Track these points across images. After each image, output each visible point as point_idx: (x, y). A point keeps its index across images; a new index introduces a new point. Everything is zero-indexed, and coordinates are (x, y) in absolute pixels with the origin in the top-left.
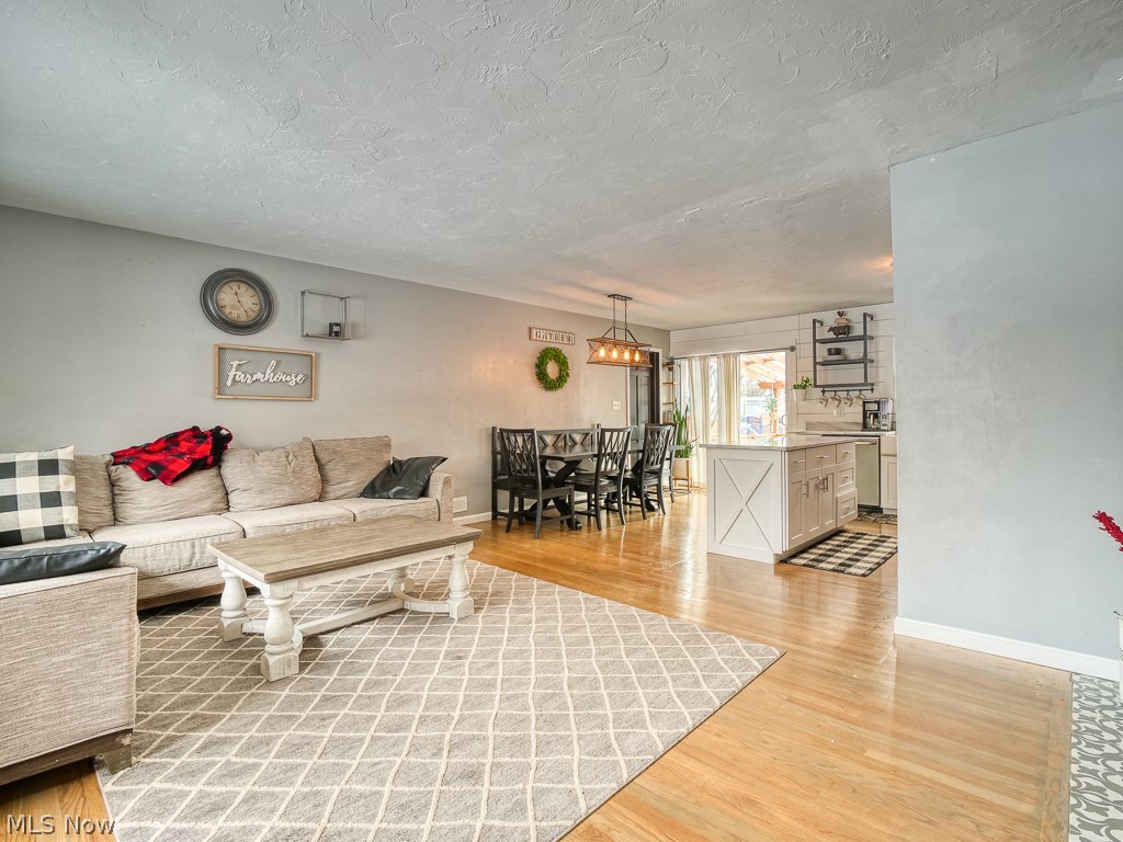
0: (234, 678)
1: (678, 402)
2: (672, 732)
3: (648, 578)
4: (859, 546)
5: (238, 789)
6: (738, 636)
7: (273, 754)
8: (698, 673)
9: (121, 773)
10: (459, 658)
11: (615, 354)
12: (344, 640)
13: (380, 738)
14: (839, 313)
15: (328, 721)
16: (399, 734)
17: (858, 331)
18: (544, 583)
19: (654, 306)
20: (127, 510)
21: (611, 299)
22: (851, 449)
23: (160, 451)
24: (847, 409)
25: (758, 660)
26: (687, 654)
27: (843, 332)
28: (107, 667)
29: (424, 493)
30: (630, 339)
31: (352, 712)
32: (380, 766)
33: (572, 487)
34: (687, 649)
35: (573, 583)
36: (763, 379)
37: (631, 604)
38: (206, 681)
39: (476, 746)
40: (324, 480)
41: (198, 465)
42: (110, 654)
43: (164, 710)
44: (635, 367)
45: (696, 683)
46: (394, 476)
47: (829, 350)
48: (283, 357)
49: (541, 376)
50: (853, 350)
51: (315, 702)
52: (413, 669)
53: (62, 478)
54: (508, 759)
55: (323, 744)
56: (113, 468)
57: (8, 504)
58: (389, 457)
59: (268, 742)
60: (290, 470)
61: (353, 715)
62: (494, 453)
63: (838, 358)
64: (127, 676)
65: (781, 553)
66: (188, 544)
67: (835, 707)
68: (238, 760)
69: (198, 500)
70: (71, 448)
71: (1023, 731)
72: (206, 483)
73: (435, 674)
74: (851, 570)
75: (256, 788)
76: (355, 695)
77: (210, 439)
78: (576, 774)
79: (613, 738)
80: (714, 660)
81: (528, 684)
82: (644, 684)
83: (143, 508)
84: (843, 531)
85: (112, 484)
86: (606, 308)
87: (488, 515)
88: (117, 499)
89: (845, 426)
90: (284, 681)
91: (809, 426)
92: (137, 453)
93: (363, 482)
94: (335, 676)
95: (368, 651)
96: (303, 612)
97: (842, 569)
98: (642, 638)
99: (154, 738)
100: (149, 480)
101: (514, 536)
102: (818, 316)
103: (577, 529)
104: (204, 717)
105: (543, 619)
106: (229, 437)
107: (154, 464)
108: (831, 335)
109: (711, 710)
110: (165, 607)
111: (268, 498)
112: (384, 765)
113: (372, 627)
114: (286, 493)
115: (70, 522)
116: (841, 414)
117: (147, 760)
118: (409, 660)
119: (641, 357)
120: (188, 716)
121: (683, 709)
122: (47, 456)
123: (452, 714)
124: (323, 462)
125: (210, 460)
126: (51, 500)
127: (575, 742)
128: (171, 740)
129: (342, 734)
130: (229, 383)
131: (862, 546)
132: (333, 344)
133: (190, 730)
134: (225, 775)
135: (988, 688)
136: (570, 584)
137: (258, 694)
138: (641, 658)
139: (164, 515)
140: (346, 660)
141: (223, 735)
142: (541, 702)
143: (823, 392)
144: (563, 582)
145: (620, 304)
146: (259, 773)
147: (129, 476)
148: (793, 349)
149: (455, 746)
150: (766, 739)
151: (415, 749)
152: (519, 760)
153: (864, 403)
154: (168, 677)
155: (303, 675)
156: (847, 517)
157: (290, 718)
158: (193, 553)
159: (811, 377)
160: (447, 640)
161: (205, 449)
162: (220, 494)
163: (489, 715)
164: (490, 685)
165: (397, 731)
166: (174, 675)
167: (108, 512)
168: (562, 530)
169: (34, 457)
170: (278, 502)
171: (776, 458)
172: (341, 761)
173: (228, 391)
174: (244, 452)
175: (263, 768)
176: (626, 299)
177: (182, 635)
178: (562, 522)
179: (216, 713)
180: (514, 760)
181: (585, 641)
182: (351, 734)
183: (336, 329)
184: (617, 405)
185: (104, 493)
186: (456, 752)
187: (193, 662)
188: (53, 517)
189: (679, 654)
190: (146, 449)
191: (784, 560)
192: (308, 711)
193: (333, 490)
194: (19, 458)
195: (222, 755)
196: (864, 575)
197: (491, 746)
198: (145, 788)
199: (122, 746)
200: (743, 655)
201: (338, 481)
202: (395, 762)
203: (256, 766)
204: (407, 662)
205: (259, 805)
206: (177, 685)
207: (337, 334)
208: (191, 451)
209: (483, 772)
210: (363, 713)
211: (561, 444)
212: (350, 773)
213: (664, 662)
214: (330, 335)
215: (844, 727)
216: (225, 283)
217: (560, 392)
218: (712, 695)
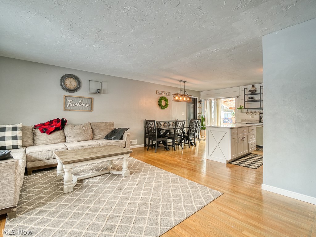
0: (55, 191)
1: (203, 113)
2: (179, 219)
3: (186, 167)
4: (255, 159)
5: (42, 227)
6: (209, 187)
7: (56, 217)
8: (193, 199)
9: (13, 219)
10: (121, 189)
11: (181, 98)
12: (90, 181)
13: (89, 214)
14: (252, 86)
15: (76, 207)
16: (95, 213)
17: (258, 91)
18: (153, 166)
19: (193, 84)
20: (37, 141)
21: (180, 82)
22: (254, 128)
23: (47, 125)
24: (255, 116)
25: (213, 196)
26: (191, 192)
27: (253, 92)
28: (8, 188)
29: (121, 138)
30: (186, 94)
31: (84, 205)
32: (85, 223)
33: (167, 138)
34: (191, 190)
35: (162, 167)
36: (230, 106)
37: (178, 175)
38: (47, 192)
39: (116, 219)
40: (94, 134)
41: (57, 129)
42: (9, 184)
43: (33, 200)
44: (189, 102)
45: (191, 202)
46: (114, 133)
47: (249, 97)
48: (83, 99)
49: (160, 105)
50: (257, 97)
51: (74, 201)
52: (106, 192)
53: (18, 132)
54: (124, 224)
55: (72, 214)
56: (34, 129)
57: (3, 139)
58: (113, 128)
59: (56, 212)
60: (83, 131)
61: (84, 206)
62: (145, 127)
63: (252, 100)
64: (14, 191)
65: (228, 160)
66: (51, 151)
67: (235, 214)
68: (46, 218)
69: (57, 139)
70: (21, 124)
71: (302, 228)
72: (59, 134)
73: (112, 194)
74: (251, 167)
75: (47, 228)
76: (87, 199)
77: (60, 122)
78: (144, 231)
79: (159, 219)
80: (199, 195)
81: (138, 199)
82: (174, 201)
83: (41, 141)
84: (251, 154)
85: (34, 134)
86: (178, 85)
87: (143, 145)
88: (35, 138)
89: (254, 121)
90: (68, 193)
91: (242, 121)
92: (41, 125)
93: (105, 135)
94: (83, 193)
95: (95, 185)
96: (81, 172)
97: (248, 166)
98: (178, 186)
99: (26, 208)
100: (43, 133)
101: (149, 152)
102: (245, 87)
103: (168, 150)
104: (42, 203)
105: (150, 178)
106: (66, 121)
107: (45, 129)
108: (250, 93)
109: (194, 212)
110: (45, 169)
111: (77, 139)
112: (87, 223)
113: (99, 178)
114: (82, 138)
115: (20, 144)
116: (252, 117)
117: (21, 216)
118: (106, 189)
119: (189, 99)
120: (38, 203)
121: (185, 211)
122: (14, 126)
123: (113, 207)
124: (93, 129)
125: (60, 128)
126: (15, 138)
127: (147, 220)
128: (31, 209)
129: (78, 212)
130: (68, 106)
131: (256, 159)
132: (98, 95)
133: (37, 207)
134: (40, 223)
135: (291, 211)
136: (161, 167)
137: (60, 197)
138: (176, 193)
139: (47, 143)
140: (88, 188)
141: (45, 209)
142: (141, 205)
143: (247, 110)
144: (159, 166)
145: (183, 83)
146: (50, 222)
147: (38, 132)
148: (238, 97)
149: (110, 218)
150: (210, 224)
151: (98, 218)
152: (128, 225)
153: (260, 114)
154: (38, 190)
155: (74, 192)
156: (252, 149)
157: (66, 205)
158: (52, 154)
159: (243, 106)
160: (119, 183)
161: (59, 125)
162: (63, 137)
163: (123, 209)
164: (127, 199)
165: (94, 212)
166: (40, 190)
167: (32, 142)
168: (164, 150)
169: (11, 126)
170: (79, 140)
171: (228, 131)
172: (75, 221)
173: (68, 108)
174: (71, 126)
175: (52, 221)
176: (185, 82)
177: (47, 177)
178: (164, 148)
179: (46, 202)
180: (126, 225)
181: (160, 186)
182: (81, 212)
183: (98, 91)
184: (183, 114)
185: (31, 136)
186: (109, 220)
187: (46, 186)
188: (15, 143)
189: (188, 192)
190: (44, 124)
191: (230, 163)
192: (71, 204)
193: (96, 137)
194: (7, 126)
195: (42, 215)
196: (255, 169)
197: (120, 219)
198: (17, 224)
199: (13, 211)
200: (209, 194)
201: (97, 134)
202: (90, 222)
203: (50, 220)
204: (105, 190)
205: (46, 233)
206: (39, 192)
207: (99, 92)
208: (55, 125)
209: (115, 228)
210: (87, 205)
211: (166, 125)
212: (75, 225)
213: (183, 195)
214: (97, 93)
215: (238, 222)
216: (67, 78)
217: (165, 110)
218: (195, 206)
